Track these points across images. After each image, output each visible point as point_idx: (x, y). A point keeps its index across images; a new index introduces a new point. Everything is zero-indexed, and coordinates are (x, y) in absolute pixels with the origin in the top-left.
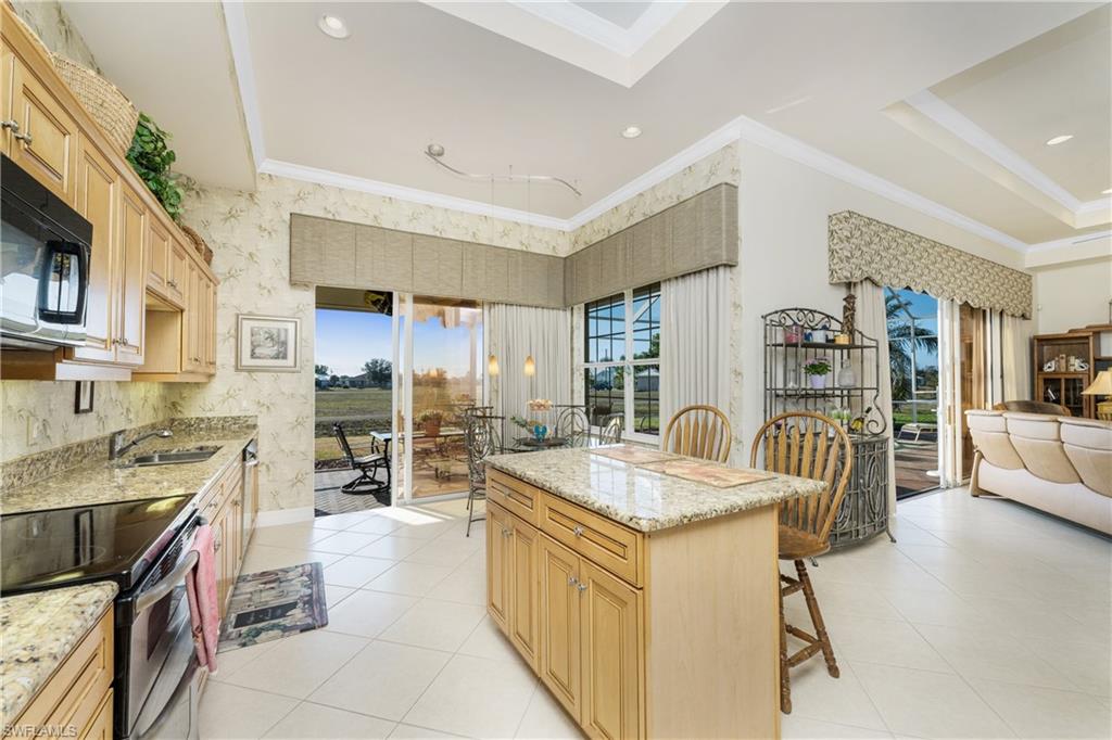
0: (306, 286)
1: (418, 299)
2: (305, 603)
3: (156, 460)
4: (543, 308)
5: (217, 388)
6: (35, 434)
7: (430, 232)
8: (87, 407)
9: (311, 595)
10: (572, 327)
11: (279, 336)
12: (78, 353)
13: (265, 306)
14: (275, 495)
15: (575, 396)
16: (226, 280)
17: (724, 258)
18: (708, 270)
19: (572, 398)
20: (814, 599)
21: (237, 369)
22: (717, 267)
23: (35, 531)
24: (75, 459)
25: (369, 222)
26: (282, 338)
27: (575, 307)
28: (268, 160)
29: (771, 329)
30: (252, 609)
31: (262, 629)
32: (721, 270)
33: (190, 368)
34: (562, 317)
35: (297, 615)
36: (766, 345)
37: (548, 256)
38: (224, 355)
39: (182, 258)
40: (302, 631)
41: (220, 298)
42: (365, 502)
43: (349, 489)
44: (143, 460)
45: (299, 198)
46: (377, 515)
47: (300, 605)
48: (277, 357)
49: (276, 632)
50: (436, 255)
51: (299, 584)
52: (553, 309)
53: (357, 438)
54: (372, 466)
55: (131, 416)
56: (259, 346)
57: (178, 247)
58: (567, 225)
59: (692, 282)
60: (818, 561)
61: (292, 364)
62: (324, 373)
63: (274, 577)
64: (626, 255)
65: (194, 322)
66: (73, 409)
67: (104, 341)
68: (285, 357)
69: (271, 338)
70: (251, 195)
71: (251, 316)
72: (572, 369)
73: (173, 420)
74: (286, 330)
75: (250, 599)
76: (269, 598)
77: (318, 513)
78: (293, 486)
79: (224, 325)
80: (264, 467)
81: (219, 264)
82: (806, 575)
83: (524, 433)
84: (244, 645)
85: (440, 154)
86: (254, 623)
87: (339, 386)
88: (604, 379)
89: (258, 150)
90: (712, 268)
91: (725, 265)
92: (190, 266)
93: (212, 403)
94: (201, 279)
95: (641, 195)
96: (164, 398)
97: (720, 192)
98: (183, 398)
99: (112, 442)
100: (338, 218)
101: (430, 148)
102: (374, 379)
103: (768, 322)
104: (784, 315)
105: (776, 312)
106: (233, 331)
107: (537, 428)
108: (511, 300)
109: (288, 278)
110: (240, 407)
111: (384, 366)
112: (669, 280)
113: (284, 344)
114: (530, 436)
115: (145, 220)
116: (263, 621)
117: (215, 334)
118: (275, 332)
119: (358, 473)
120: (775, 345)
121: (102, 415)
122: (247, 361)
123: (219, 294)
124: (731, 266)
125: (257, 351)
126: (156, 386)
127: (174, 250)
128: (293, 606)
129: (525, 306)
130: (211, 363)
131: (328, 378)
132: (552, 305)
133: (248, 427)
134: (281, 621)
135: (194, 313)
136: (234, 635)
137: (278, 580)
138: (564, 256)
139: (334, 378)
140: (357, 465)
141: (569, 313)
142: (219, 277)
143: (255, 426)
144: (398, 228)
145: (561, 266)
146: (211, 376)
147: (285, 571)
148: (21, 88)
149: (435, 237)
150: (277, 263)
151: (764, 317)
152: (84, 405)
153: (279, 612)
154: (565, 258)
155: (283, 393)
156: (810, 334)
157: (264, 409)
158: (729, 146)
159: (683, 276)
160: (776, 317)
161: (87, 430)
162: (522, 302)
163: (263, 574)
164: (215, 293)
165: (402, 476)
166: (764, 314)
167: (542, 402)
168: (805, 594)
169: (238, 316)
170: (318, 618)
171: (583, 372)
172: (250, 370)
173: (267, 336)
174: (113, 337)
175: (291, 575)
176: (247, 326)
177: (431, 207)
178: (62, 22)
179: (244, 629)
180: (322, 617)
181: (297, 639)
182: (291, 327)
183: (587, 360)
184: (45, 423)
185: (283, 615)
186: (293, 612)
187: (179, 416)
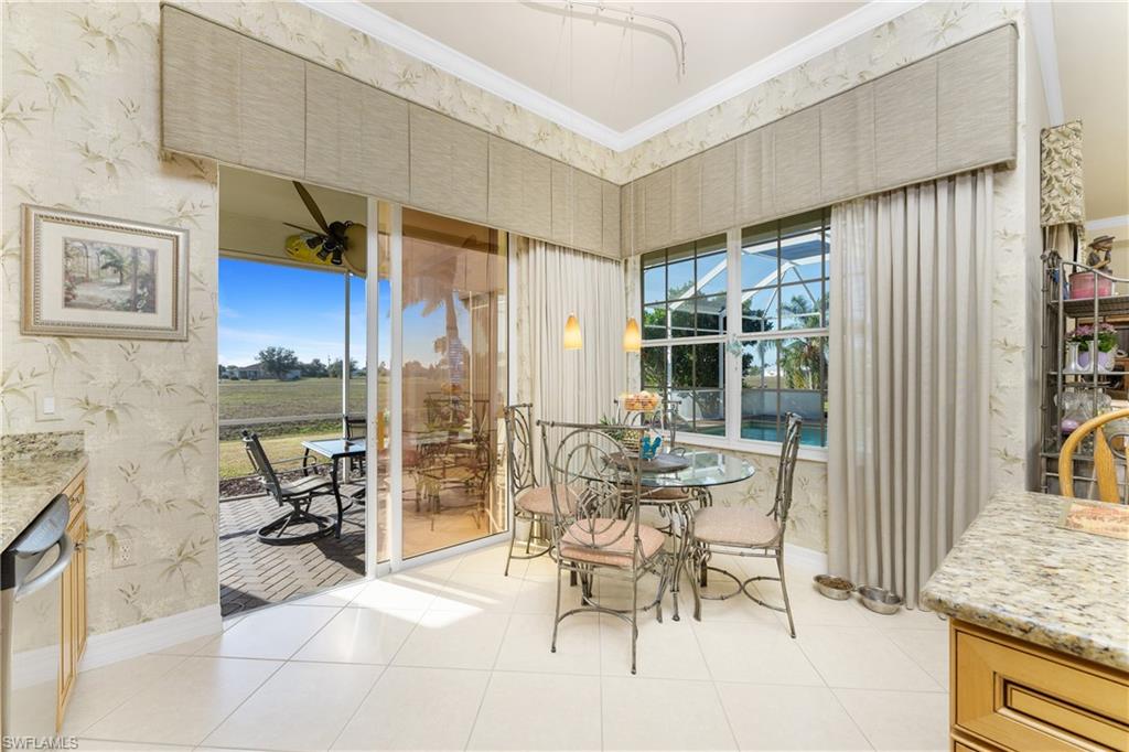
4: (593, 257)
10: (627, 289)
11: (135, 261)
14: (130, 593)
21: (26, 329)
25: (327, 66)
26: (144, 269)
27: (630, 260)
34: (616, 272)
37: (602, 179)
48: (131, 306)
52: (605, 258)
56: (85, 280)
58: (620, 141)
61: (169, 323)
68: (151, 307)
69: (116, 265)
71: (60, 216)
74: (153, 253)
78: (172, 570)
80: (103, 538)
102: (270, 369)
106: (14, 243)
108: (556, 237)
109: (156, 146)
110: (37, 415)
111: (283, 355)
113: (149, 280)
118: (126, 255)
122: (52, 311)
125: (81, 292)
132: (607, 253)
133: (58, 456)
138: (623, 181)
139: (223, 368)
140: (284, 496)
141: (623, 268)
143: (77, 454)
145: (618, 196)
149: (446, 115)
154: (622, 186)
155: (146, 383)
157: (101, 416)
169: (26, 209)
171: (640, 353)
172: (63, 333)
173: (104, 260)
176: (52, 238)
182: (164, 249)
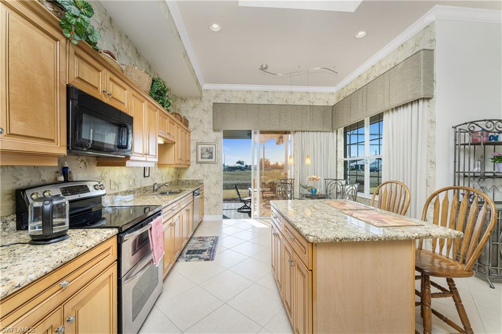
0: (219, 131)
1: (262, 132)
2: (209, 250)
3: (168, 193)
4: (321, 132)
5: (191, 169)
6: (131, 183)
7: (266, 103)
8: (148, 175)
9: (212, 248)
10: (337, 140)
12: (132, 158)
13: (206, 139)
14: (209, 209)
15: (338, 175)
16: (193, 130)
17: (422, 94)
18: (412, 103)
19: (337, 176)
20: (462, 305)
21: (197, 163)
22: (418, 100)
23: (131, 212)
24: (144, 191)
25: (241, 102)
26: (211, 151)
27: (339, 130)
28: (206, 84)
29: (460, 135)
30: (193, 249)
31: (193, 257)
32: (421, 102)
33: (178, 163)
34: (331, 136)
35: (205, 254)
36: (456, 145)
37: (323, 106)
38: (193, 158)
39: (174, 124)
40: (205, 260)
41: (192, 137)
42: (244, 216)
43: (240, 210)
44: (163, 193)
45: (217, 97)
46: (245, 222)
47: (207, 251)
48: (209, 158)
49: (197, 259)
50: (268, 112)
51: (209, 243)
52: (326, 132)
53: (243, 190)
54: (249, 202)
55: (163, 179)
56: (203, 154)
57: (172, 121)
58: (334, 90)
59: (401, 111)
60: (495, 285)
61: (214, 160)
62: (243, 164)
63: (203, 239)
64: (363, 100)
65: (180, 146)
66: (143, 176)
67: (142, 154)
68: (212, 158)
69: (207, 151)
70: (201, 98)
71: (201, 143)
72: (337, 161)
73: (178, 180)
74: (213, 148)
75: (193, 246)
76: (199, 247)
77: (225, 217)
78: (215, 206)
79: (193, 147)
80: (206, 199)
81: (191, 125)
82: (456, 289)
83: (306, 192)
84: (186, 261)
85: (266, 68)
86: (192, 254)
87: (248, 169)
88: (374, 166)
89: (201, 81)
90: (415, 101)
91: (423, 99)
92: (177, 127)
93: (189, 175)
94: (183, 131)
95: (373, 66)
96: (176, 173)
97: (420, 55)
98: (181, 173)
99: (154, 187)
100: (230, 102)
101: (262, 66)
103: (458, 130)
104: (472, 125)
105: (466, 124)
106: (196, 149)
107: (312, 190)
108: (303, 129)
109: (212, 128)
110: (198, 177)
112: (388, 111)
113: (212, 153)
114: (309, 193)
115: (157, 113)
116: (195, 254)
117: (189, 150)
118: (209, 148)
119: (243, 204)
120: (465, 145)
121: (153, 178)
122: (200, 160)
123: (191, 136)
124: (428, 99)
125: (203, 156)
126: (172, 169)
127: (170, 122)
128: (205, 250)
129: (311, 131)
130: (188, 161)
131: (244, 166)
132: (326, 130)
134: (200, 255)
135: (180, 143)
136: (185, 257)
137: (204, 241)
138: (332, 105)
139: (246, 166)
140: (242, 201)
141: (335, 134)
142: (191, 130)
143: (203, 183)
144: (253, 103)
145: (331, 110)
146: (189, 165)
147: (207, 238)
148: (109, 79)
149: (269, 104)
150: (209, 123)
151: (455, 128)
152: (147, 174)
153: (200, 252)
155: (212, 172)
156: (498, 136)
157: (205, 177)
158: (428, 27)
159: (397, 108)
160: (466, 127)
161: (148, 183)
162: (310, 130)
163: (200, 237)
164: (190, 136)
165: (256, 206)
166: (454, 125)
167: (315, 177)
168: (455, 301)
169: (197, 143)
170: (211, 257)
171: (343, 163)
172: (201, 163)
174: (145, 152)
175: (208, 240)
176: (200, 146)
177: (267, 92)
178: (137, 53)
179: (188, 255)
180: (213, 257)
181: (203, 262)
182: (214, 146)
183: (345, 156)
184: (134, 180)
185: (201, 253)
186: (205, 253)
187: (180, 179)
